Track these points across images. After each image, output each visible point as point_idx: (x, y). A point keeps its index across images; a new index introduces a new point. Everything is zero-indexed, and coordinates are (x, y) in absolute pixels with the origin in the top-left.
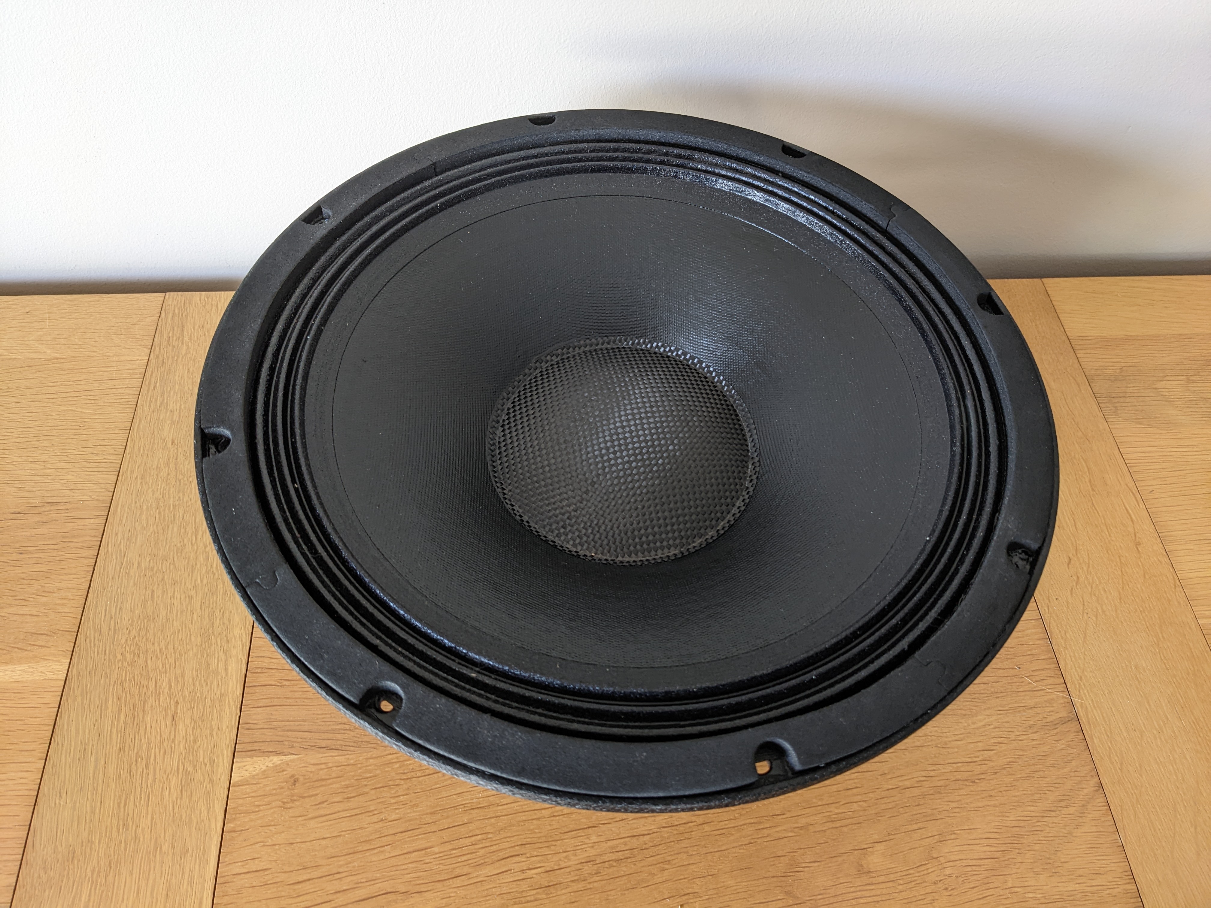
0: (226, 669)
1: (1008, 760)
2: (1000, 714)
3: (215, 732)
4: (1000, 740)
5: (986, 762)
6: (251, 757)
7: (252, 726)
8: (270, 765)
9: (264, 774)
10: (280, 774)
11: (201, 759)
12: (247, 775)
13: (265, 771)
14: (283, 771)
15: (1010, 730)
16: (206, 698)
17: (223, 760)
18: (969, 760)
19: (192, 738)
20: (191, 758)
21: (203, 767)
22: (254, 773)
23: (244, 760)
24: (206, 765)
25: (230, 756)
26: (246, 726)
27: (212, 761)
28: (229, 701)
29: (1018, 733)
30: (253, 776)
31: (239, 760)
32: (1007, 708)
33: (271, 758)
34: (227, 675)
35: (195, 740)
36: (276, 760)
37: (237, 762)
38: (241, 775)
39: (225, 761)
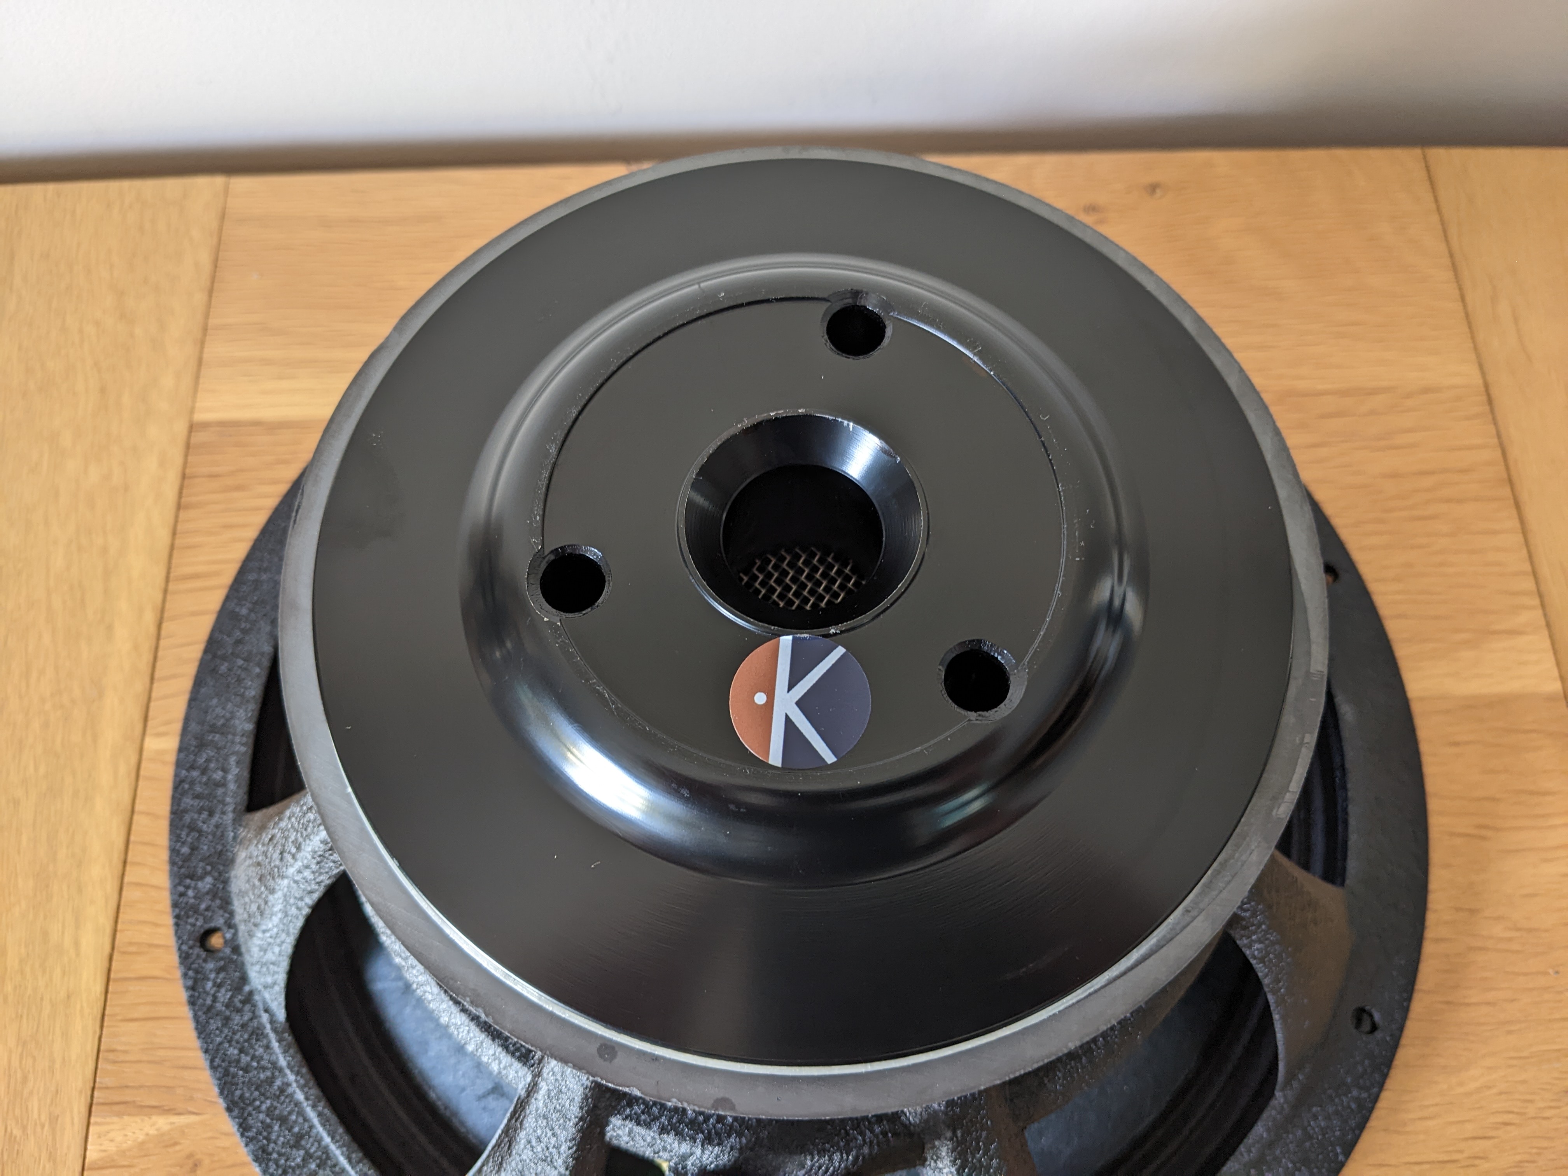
0: (77, 944)
1: (1518, 1158)
2: (1510, 1066)
3: (57, 1065)
4: (1507, 1118)
5: (1477, 1162)
6: (120, 1115)
7: (122, 1057)
8: (153, 1132)
9: (143, 1149)
10: (170, 1150)
11: (36, 1116)
12: (112, 1148)
13: (143, 1143)
14: (176, 1144)
15: (1528, 1097)
16: (42, 999)
17: (72, 1118)
18: (1446, 1158)
19: (19, 1075)
20: (18, 1112)
21: (39, 1129)
22: (125, 1146)
23: (108, 1120)
24: (43, 1126)
25: (84, 1110)
26: (111, 1056)
27: (54, 1120)
28: (82, 1007)
29: (1541, 1105)
30: (124, 1152)
31: (99, 1120)
32: (1525, 1054)
33: (154, 1118)
34: (78, 954)
35: (25, 1079)
36: (162, 1123)
37: (96, 1123)
38: (103, 1148)
39: (76, 1120)
